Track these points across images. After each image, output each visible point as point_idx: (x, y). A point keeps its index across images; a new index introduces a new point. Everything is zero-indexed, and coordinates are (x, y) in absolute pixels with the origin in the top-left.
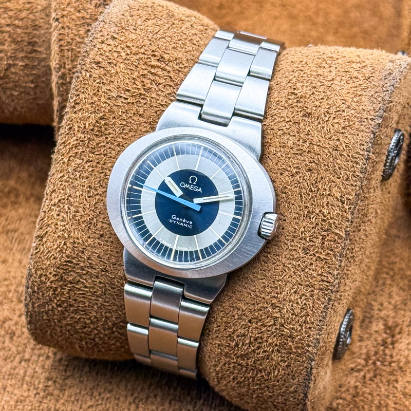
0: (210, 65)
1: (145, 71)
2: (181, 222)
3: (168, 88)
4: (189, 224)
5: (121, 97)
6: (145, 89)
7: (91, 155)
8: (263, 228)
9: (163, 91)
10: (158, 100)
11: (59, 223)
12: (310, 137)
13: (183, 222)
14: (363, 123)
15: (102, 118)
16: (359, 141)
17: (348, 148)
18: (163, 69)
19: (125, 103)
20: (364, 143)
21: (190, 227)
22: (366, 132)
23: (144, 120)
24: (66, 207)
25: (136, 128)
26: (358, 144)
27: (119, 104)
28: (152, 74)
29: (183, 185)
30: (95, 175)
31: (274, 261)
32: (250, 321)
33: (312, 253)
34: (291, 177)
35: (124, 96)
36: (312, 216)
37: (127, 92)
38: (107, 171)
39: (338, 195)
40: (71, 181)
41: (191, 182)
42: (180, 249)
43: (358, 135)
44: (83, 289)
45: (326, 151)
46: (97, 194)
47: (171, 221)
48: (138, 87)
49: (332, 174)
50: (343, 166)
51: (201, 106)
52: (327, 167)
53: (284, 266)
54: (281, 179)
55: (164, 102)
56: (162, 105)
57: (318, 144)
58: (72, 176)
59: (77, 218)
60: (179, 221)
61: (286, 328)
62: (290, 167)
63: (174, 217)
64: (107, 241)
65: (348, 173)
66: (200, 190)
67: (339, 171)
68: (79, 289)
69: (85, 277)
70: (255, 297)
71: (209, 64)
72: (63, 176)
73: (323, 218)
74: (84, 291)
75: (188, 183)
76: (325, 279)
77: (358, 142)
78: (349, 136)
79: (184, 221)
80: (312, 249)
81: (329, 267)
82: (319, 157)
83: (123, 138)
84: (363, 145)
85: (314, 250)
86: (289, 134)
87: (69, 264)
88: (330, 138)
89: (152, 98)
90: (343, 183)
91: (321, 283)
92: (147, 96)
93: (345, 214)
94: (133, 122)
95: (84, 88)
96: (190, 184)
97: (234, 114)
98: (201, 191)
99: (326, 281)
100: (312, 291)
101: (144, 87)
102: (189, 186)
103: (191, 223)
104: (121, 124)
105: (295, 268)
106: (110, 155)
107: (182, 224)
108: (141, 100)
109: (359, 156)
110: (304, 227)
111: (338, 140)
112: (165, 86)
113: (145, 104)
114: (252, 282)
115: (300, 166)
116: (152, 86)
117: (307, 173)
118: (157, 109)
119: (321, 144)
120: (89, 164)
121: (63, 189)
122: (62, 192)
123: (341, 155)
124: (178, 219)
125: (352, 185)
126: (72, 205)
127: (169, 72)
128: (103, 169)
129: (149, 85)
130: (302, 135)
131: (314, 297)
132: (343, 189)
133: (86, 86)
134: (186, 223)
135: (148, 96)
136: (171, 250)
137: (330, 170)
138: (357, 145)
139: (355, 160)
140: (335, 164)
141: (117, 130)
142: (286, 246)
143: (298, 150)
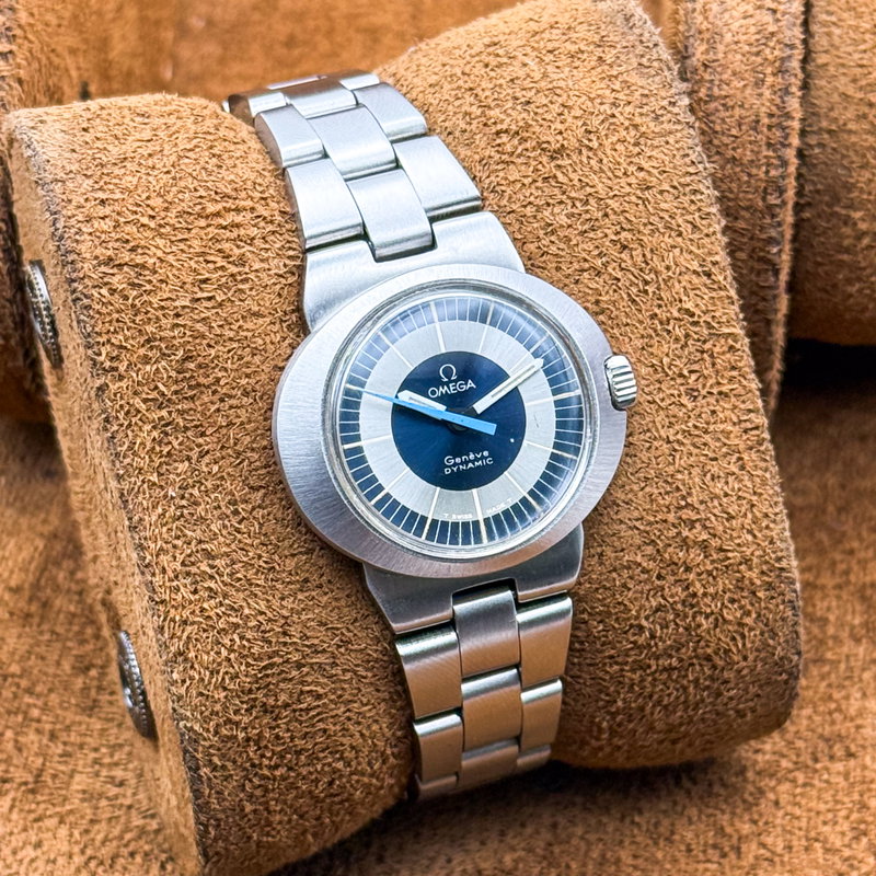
0: (307, 162)
1: (209, 229)
2: (466, 463)
3: (272, 238)
4: (483, 458)
5: (199, 299)
6: (233, 263)
7: (201, 440)
8: (619, 390)
9: (267, 250)
10: (269, 270)
11: (205, 605)
12: (589, 190)
13: (470, 461)
14: (662, 119)
15: (187, 359)
16: (675, 152)
17: (665, 175)
18: (238, 210)
19: (213, 308)
20: (687, 151)
21: (489, 461)
22: (677, 131)
23: (268, 320)
24: (204, 567)
25: (261, 342)
26: (678, 157)
27: (203, 315)
28: (225, 228)
29: (433, 393)
30: (228, 474)
31: (648, 445)
32: (659, 577)
33: (704, 392)
34: (597, 278)
35: (206, 295)
36: (670, 328)
37: (203, 286)
38: (249, 455)
39: (695, 265)
40: (186, 511)
41: (446, 380)
42: (490, 513)
43: (667, 143)
44: (315, 704)
45: (634, 199)
46: (253, 509)
47: (447, 471)
48: (218, 265)
49: (663, 234)
50: (675, 210)
51: (364, 236)
52: (650, 227)
53: (669, 442)
54: (580, 291)
55: (282, 267)
56: (281, 276)
57: (611, 194)
58: (184, 502)
59: (239, 575)
60: (462, 463)
61: (729, 551)
62: (586, 260)
63: (449, 460)
64: (320, 586)
65: (689, 218)
66: (471, 384)
67: (673, 222)
68: (308, 710)
69: (309, 679)
70: (648, 528)
71: (305, 159)
72: (165, 511)
73: (691, 320)
74: (319, 706)
75: (443, 384)
76: (749, 425)
77: (674, 155)
78: (654, 153)
79: (472, 456)
80: (700, 387)
81: (744, 402)
82: (627, 215)
83: (248, 376)
84: (688, 155)
85: (704, 386)
86: (548, 204)
87: (269, 672)
88: (625, 174)
89: (257, 271)
90: (691, 240)
91: (745, 437)
92: (246, 273)
93: (723, 293)
94: (250, 334)
95: (110, 322)
96: (447, 384)
97: (432, 220)
98: (473, 385)
99: (752, 429)
100: (740, 459)
101: (231, 259)
102: (446, 388)
103: (486, 453)
104: (229, 351)
105: (690, 435)
106: (238, 421)
107: (470, 465)
108: (240, 286)
109: (692, 178)
110: (667, 355)
111: (641, 169)
112: (264, 238)
113: (251, 289)
114: (627, 503)
115: (604, 249)
116: (244, 250)
117: (623, 255)
118: (278, 287)
119: (616, 192)
120: (207, 459)
121: (178, 538)
122: (179, 543)
123: (661, 192)
124: (458, 460)
125: (707, 235)
126: (213, 558)
127: (252, 209)
128: (239, 454)
129: (237, 252)
130: (573, 194)
131: (748, 468)
132: (696, 251)
133: (116, 316)
134: (477, 459)
135: (247, 270)
136: (476, 523)
137: (658, 229)
138: (678, 161)
139: (688, 189)
140: (661, 214)
141: (229, 365)
142: (652, 406)
143: (583, 224)
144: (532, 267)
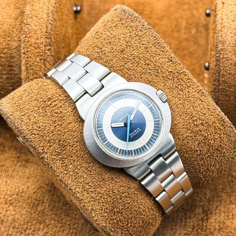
1: (50, 109)
3: (66, 104)
4: (138, 130)
5: (55, 126)
6: (59, 114)
7: (72, 158)
8: (162, 98)
9: (66, 107)
10: (68, 111)
11: (92, 196)
12: (133, 55)
14: (142, 31)
15: (59, 141)
16: (149, 36)
17: (149, 43)
18: (55, 101)
19: (60, 126)
20: (152, 35)
21: (140, 130)
22: (147, 31)
23: (74, 123)
24: (87, 187)
25: (74, 129)
26: (150, 37)
27: (58, 129)
28: (54, 107)
29: (119, 120)
30: (82, 163)
31: (177, 107)
32: (195, 136)
33: (184, 88)
34: (145, 75)
35: (57, 124)
36: (168, 78)
37: (55, 123)
38: (84, 156)
39: (167, 60)
40: (77, 176)
41: (121, 116)
42: (146, 142)
43: (146, 35)
45: (145, 52)
46: (92, 168)
48: (56, 116)
49: (156, 57)
50: (156, 50)
51: (86, 93)
52: (152, 57)
53: (181, 104)
54: (143, 80)
55: (71, 109)
56: (72, 111)
57: (139, 54)
58: (75, 174)
59: (96, 185)
60: (134, 134)
61: (208, 122)
62: (141, 72)
64: (117, 178)
65: (160, 50)
66: (127, 114)
67: (157, 53)
68: (128, 208)
69: (125, 200)
70: (186, 127)
72: (72, 178)
73: (172, 73)
74: (130, 205)
75: (120, 118)
76: (199, 91)
77: (149, 37)
78: (144, 39)
80: (182, 88)
81: (194, 86)
82: (145, 57)
83: (75, 138)
84: (153, 36)
85: (183, 87)
86: (125, 64)
87: (114, 203)
88: (140, 47)
89: (66, 113)
90: (163, 55)
91: (199, 94)
92: (64, 115)
93: (177, 63)
94: (71, 128)
95: (38, 142)
97: (100, 81)
100: (200, 99)
101: (58, 113)
102: (122, 118)
103: (138, 128)
104: (68, 135)
105: (185, 100)
106: (78, 149)
108: (64, 118)
109: (156, 40)
110: (171, 84)
111: (143, 44)
112: (64, 105)
113: (66, 118)
114: (179, 123)
115: (143, 67)
116: (61, 109)
117: (149, 67)
118: (72, 114)
119: (140, 53)
120: (75, 162)
121: (78, 183)
122: (79, 184)
123: (151, 47)
125: (166, 52)
126: (88, 184)
127: (58, 99)
128: (82, 157)
129: (59, 111)
130: (130, 58)
131: (203, 101)
132: (166, 57)
133: (38, 140)
134: (137, 131)
135: (63, 114)
136: (144, 146)
137: (154, 56)
139: (156, 44)
140: (153, 52)
141: (70, 138)
142: (173, 98)
143: (136, 64)
144: (129, 80)
